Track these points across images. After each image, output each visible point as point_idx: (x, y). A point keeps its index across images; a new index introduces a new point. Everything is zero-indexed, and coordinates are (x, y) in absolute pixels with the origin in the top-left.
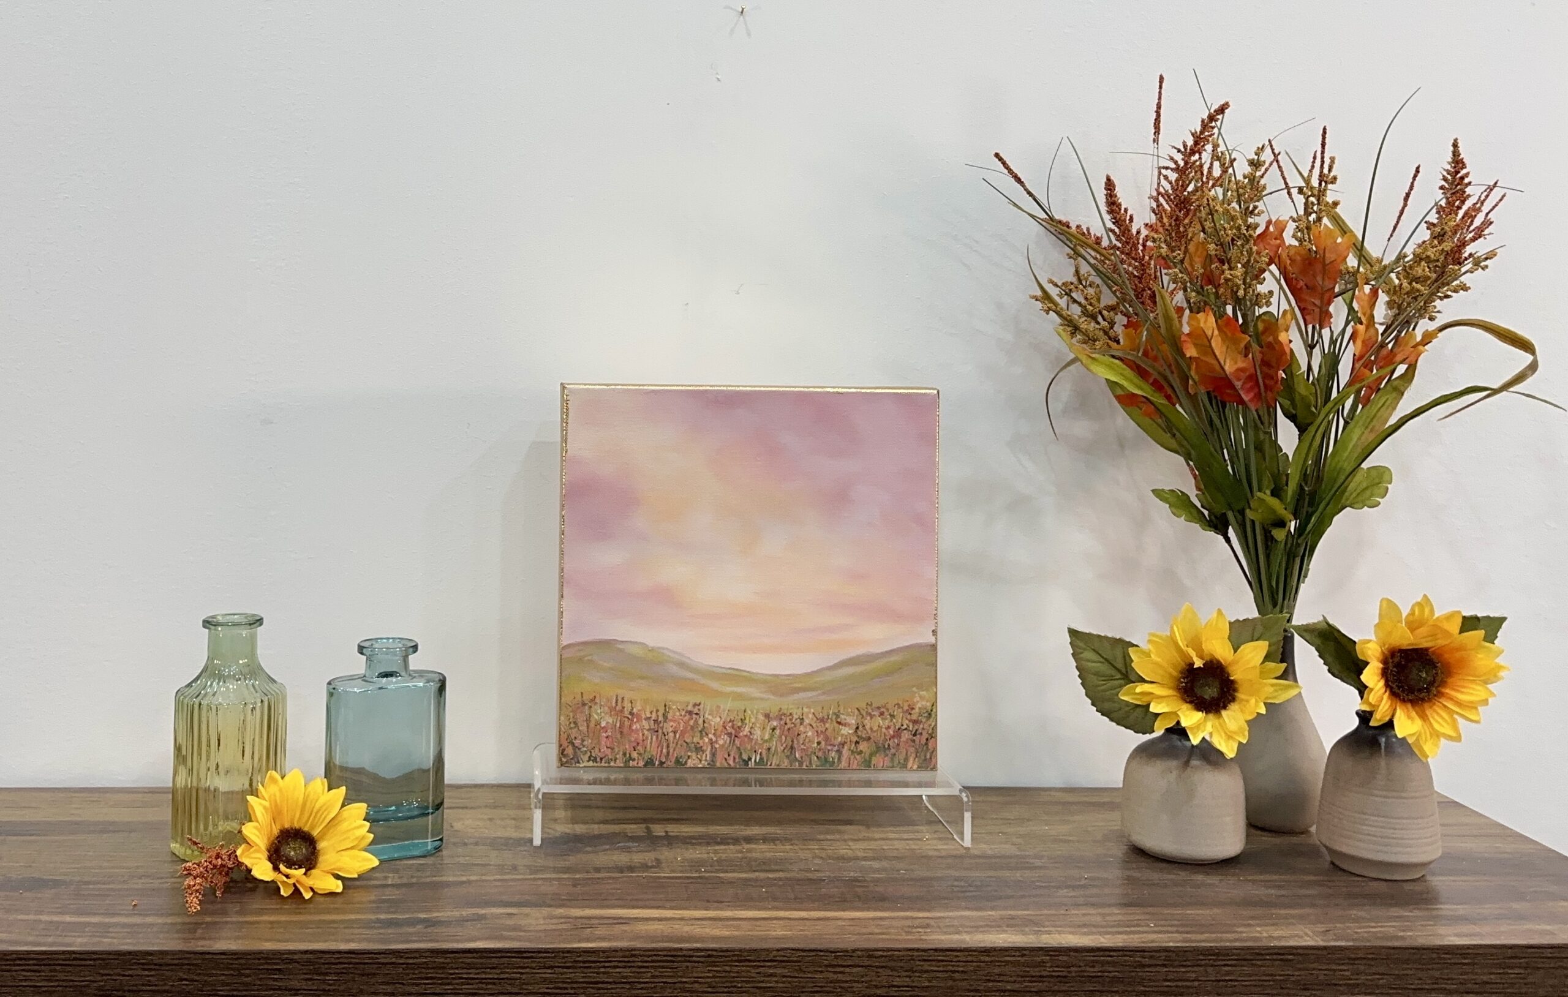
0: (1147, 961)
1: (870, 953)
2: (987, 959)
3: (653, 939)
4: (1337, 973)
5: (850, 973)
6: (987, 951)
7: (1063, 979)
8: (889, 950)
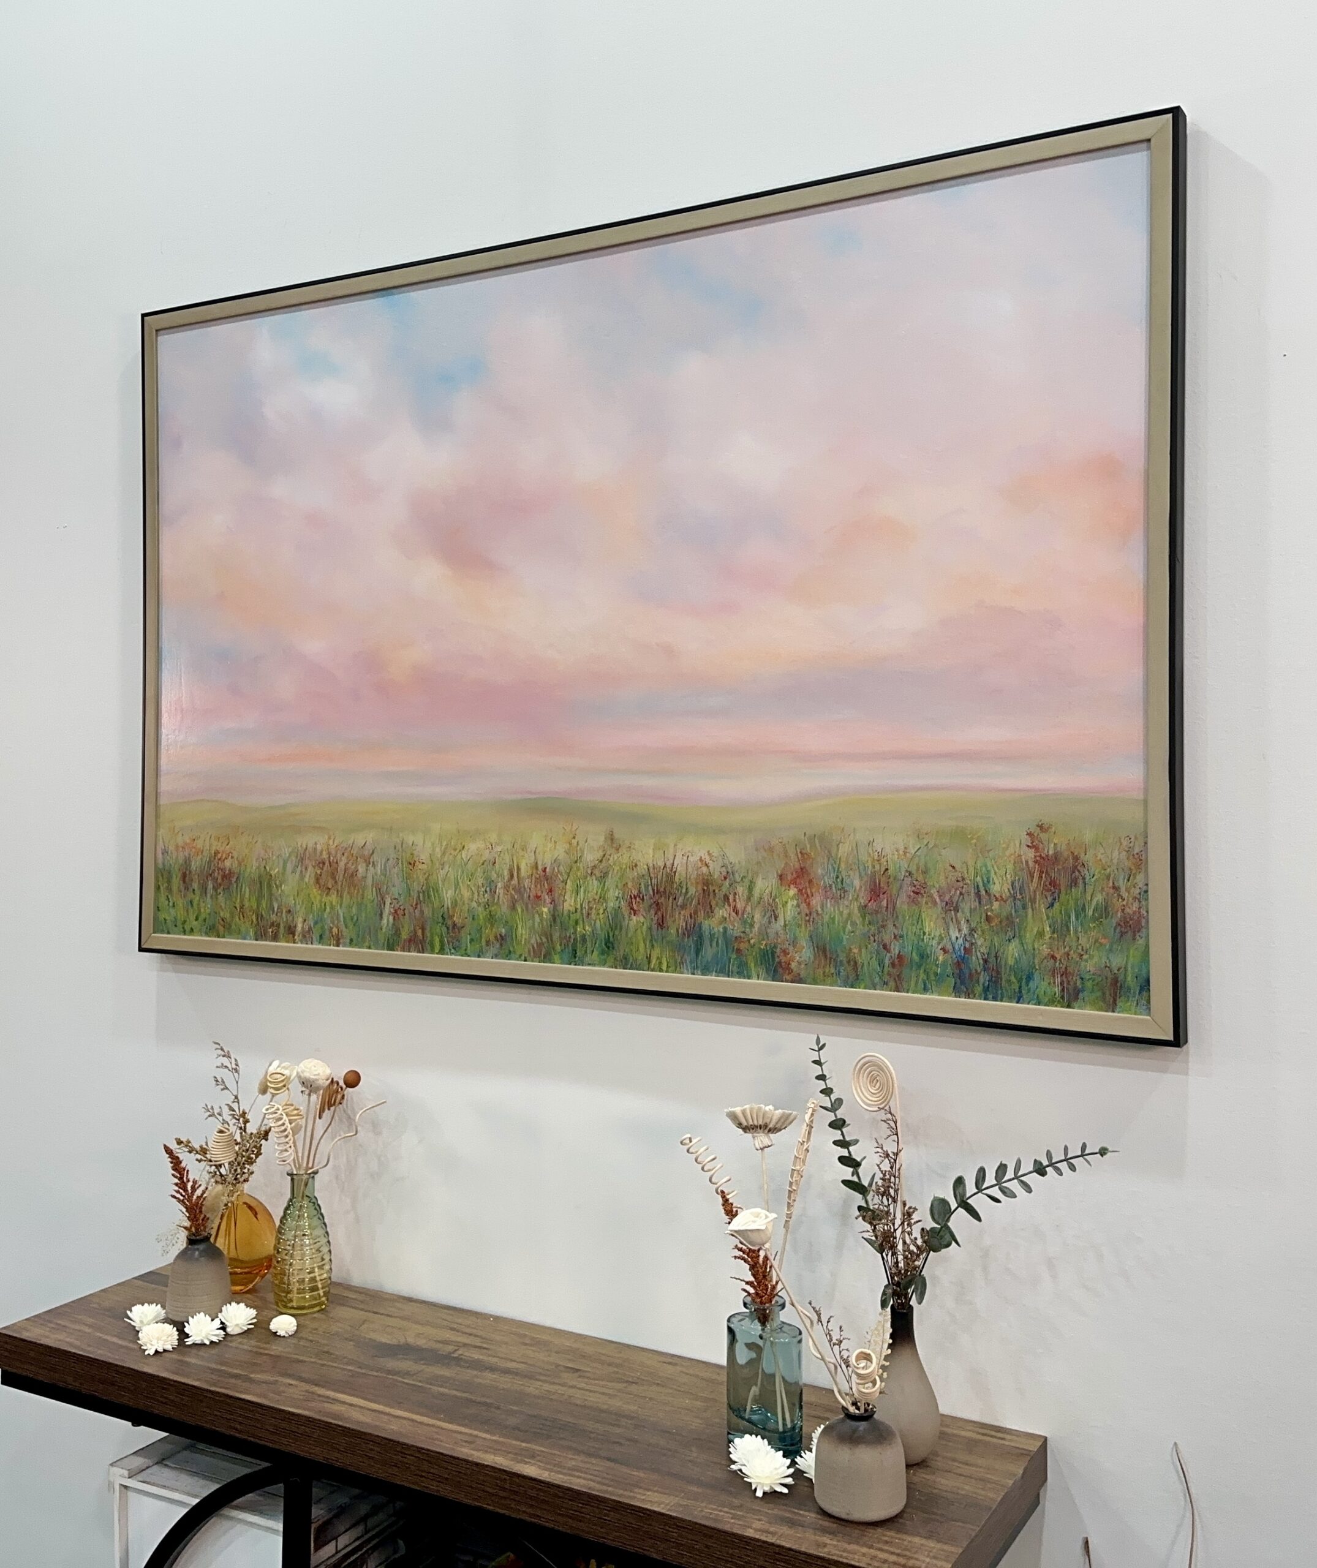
0: (560, 1494)
1: (420, 1449)
2: (475, 1468)
3: (328, 1414)
4: (670, 1533)
5: (408, 1459)
6: (477, 1464)
7: (516, 1493)
8: (428, 1450)
